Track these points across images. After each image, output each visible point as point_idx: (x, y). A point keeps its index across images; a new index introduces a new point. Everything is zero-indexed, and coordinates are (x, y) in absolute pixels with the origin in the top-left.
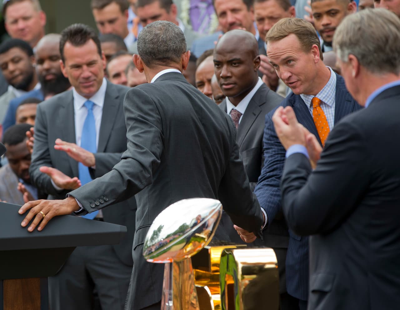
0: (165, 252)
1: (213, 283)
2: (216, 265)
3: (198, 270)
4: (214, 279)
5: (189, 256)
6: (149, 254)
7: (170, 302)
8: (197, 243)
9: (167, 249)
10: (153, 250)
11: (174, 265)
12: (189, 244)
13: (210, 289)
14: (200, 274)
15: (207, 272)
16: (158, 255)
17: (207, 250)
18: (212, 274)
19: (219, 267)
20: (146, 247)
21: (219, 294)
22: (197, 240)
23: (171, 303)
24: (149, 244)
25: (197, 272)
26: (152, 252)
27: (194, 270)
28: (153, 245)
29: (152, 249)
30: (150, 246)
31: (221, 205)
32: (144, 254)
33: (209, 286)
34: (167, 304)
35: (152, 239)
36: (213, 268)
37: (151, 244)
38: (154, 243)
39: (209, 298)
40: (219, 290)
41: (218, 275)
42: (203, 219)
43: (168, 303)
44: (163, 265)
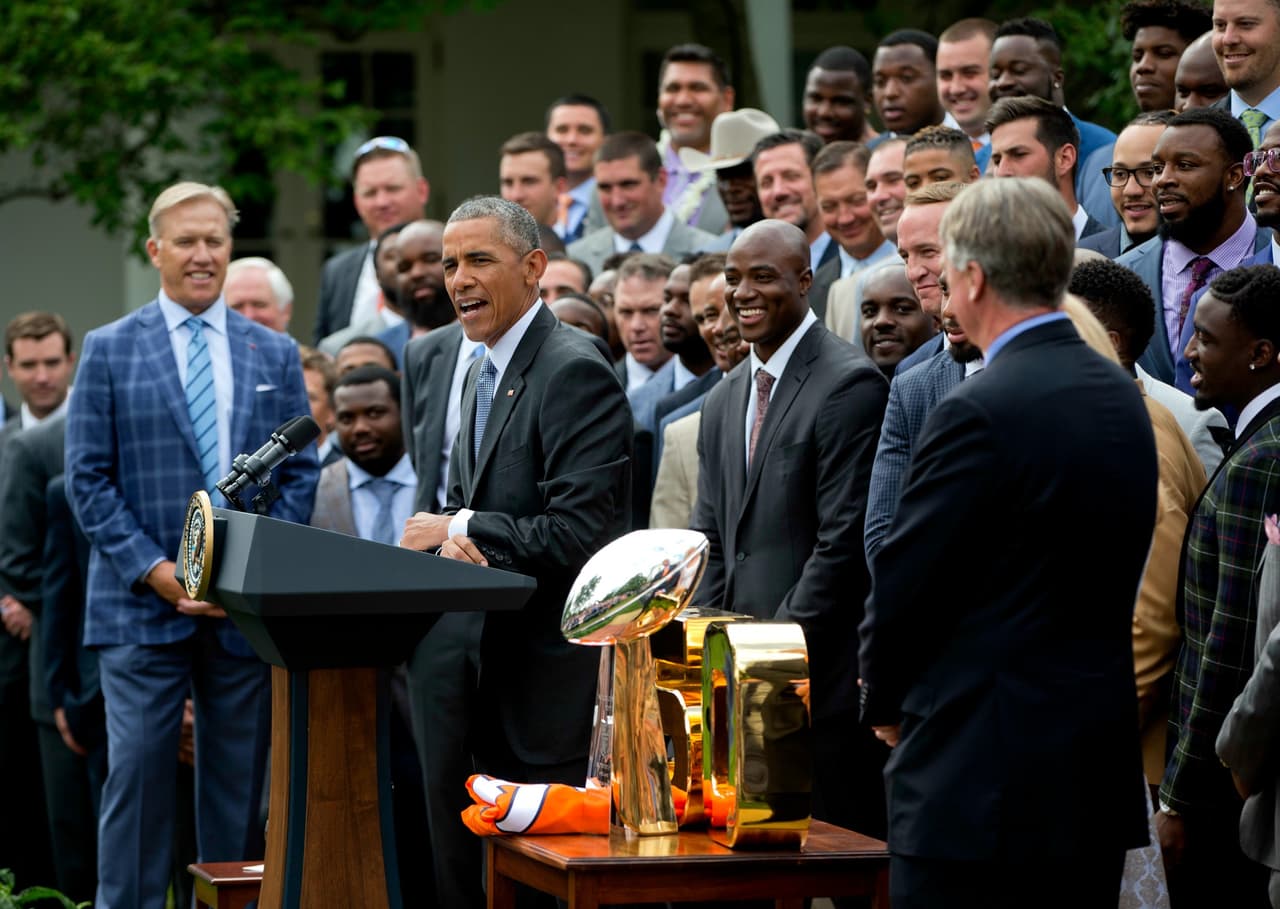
0: (602, 625)
1: (691, 685)
2: (695, 652)
3: (664, 661)
4: (693, 678)
5: (647, 634)
6: (573, 629)
7: (608, 717)
8: (662, 610)
9: (606, 619)
10: (581, 621)
11: (617, 650)
12: (647, 612)
13: (684, 695)
14: (667, 668)
15: (679, 665)
16: (588, 632)
17: (681, 623)
18: (689, 667)
19: (701, 655)
20: (567, 616)
21: (699, 704)
22: (661, 606)
23: (611, 720)
24: (573, 610)
25: (661, 664)
26: (578, 626)
27: (656, 660)
28: (580, 613)
29: (578, 620)
30: (574, 615)
31: (707, 542)
32: (564, 629)
33: (682, 690)
34: (603, 721)
35: (579, 600)
36: (690, 658)
37: (577, 611)
38: (582, 609)
39: (682, 713)
40: (700, 696)
41: (699, 669)
42: (674, 566)
43: (606, 720)
44: (599, 649)
